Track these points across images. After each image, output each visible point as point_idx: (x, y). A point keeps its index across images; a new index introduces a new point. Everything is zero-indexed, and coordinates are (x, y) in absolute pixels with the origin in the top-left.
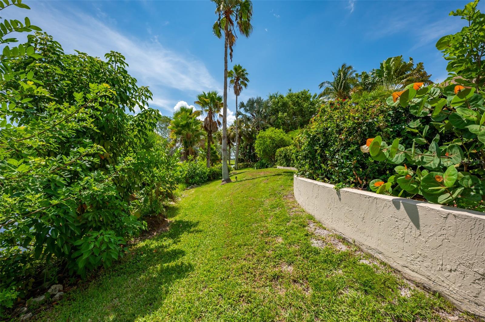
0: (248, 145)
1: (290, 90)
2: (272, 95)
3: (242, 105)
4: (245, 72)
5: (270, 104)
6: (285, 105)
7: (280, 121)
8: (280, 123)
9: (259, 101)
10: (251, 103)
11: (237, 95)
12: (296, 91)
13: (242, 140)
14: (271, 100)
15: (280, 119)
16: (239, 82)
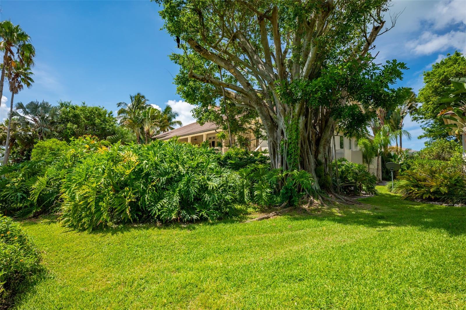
0: (25, 150)
1: (84, 104)
2: (63, 102)
3: (20, 106)
4: (29, 71)
5: (59, 112)
6: (76, 116)
7: (68, 131)
8: (68, 133)
9: (45, 107)
10: (34, 106)
11: (13, 94)
12: (90, 105)
13: (16, 143)
14: (61, 108)
15: (69, 129)
16: (19, 79)
